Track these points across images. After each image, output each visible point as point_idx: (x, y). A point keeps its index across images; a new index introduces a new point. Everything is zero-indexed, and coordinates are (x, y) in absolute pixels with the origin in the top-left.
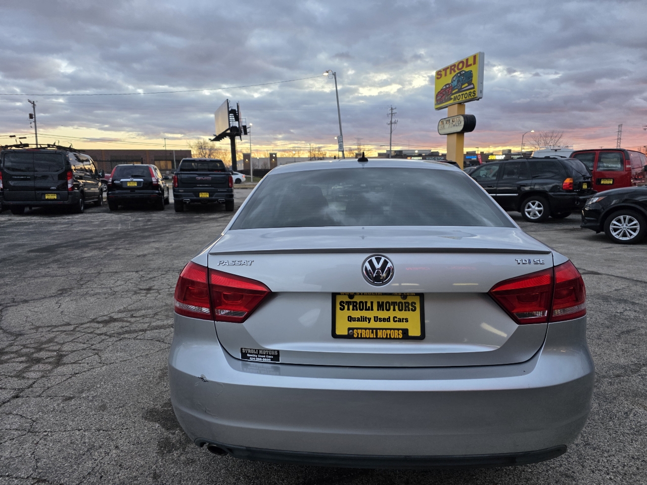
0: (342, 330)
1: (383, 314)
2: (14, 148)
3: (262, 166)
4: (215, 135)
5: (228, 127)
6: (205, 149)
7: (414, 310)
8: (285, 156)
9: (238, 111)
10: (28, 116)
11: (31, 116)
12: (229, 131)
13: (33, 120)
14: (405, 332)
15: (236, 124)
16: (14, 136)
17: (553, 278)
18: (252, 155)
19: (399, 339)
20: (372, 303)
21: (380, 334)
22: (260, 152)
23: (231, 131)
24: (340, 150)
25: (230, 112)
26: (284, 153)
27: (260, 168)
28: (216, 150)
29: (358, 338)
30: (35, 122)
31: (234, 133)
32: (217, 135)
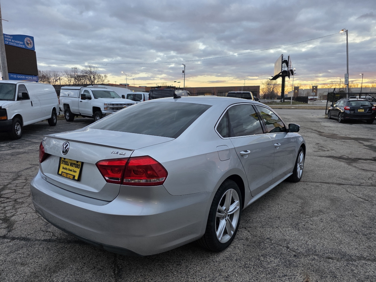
0: (60, 173)
1: (71, 168)
2: (156, 89)
3: (306, 94)
4: (272, 77)
5: (280, 71)
6: (271, 85)
7: (79, 168)
8: (324, 88)
9: (288, 61)
10: (182, 72)
11: (183, 72)
12: (281, 74)
13: (184, 73)
14: (74, 176)
15: (286, 69)
16: (176, 82)
17: (127, 163)
18: (300, 88)
19: (71, 179)
20: (69, 162)
21: (68, 176)
22: (307, 85)
23: (282, 74)
24: (346, 83)
25: (283, 62)
26: (324, 86)
27: (304, 96)
28: (278, 85)
29: (62, 176)
30: (184, 74)
31: (285, 74)
32: (274, 76)
